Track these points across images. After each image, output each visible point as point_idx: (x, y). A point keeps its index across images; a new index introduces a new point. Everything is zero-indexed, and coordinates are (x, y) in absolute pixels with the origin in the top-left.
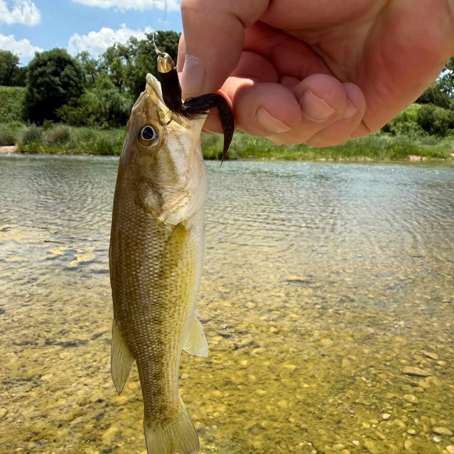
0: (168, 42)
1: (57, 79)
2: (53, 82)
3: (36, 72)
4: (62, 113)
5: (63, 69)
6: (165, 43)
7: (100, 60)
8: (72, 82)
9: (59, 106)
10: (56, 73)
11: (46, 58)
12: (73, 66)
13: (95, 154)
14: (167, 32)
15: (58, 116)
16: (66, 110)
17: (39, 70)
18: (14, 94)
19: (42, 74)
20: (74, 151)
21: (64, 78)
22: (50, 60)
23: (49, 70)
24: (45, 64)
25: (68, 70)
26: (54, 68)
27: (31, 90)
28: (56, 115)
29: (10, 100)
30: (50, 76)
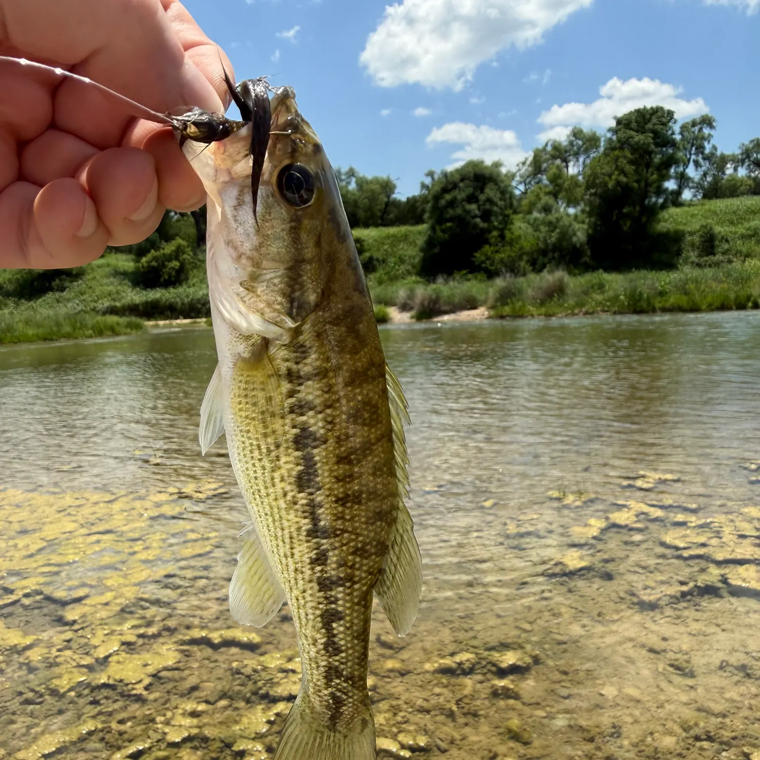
0: (654, 125)
1: (473, 207)
2: (468, 212)
3: (443, 202)
4: (483, 258)
5: (482, 191)
6: (650, 126)
7: (519, 170)
8: (495, 209)
9: (478, 247)
10: (472, 199)
11: (457, 177)
12: (496, 184)
13: (620, 312)
14: (652, 108)
15: (477, 263)
16: (489, 253)
17: (448, 197)
18: (405, 238)
19: (452, 204)
20: (584, 310)
21: (484, 204)
22: (462, 180)
23: (461, 195)
24: (455, 186)
25: (490, 192)
26: (470, 190)
27: (433, 228)
28: (474, 262)
29: (401, 247)
30: (464, 203)
